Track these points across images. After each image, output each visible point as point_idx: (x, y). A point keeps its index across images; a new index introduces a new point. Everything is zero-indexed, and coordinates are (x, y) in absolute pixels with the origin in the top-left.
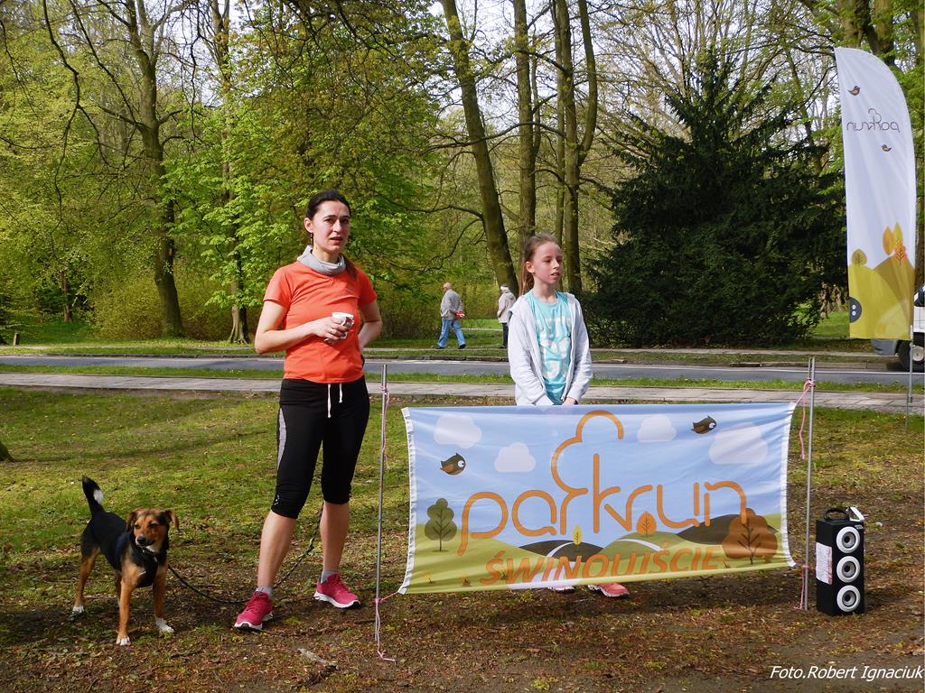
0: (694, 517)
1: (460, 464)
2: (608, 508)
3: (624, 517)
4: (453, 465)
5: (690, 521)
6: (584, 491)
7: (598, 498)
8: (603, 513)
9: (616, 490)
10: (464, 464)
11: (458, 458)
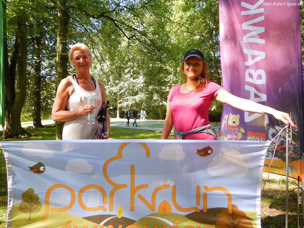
0: (196, 206)
1: (42, 169)
2: (140, 196)
3: (150, 202)
4: (36, 169)
5: (193, 208)
6: (125, 186)
7: (134, 190)
8: (137, 200)
9: (146, 186)
10: (44, 169)
11: (40, 164)
